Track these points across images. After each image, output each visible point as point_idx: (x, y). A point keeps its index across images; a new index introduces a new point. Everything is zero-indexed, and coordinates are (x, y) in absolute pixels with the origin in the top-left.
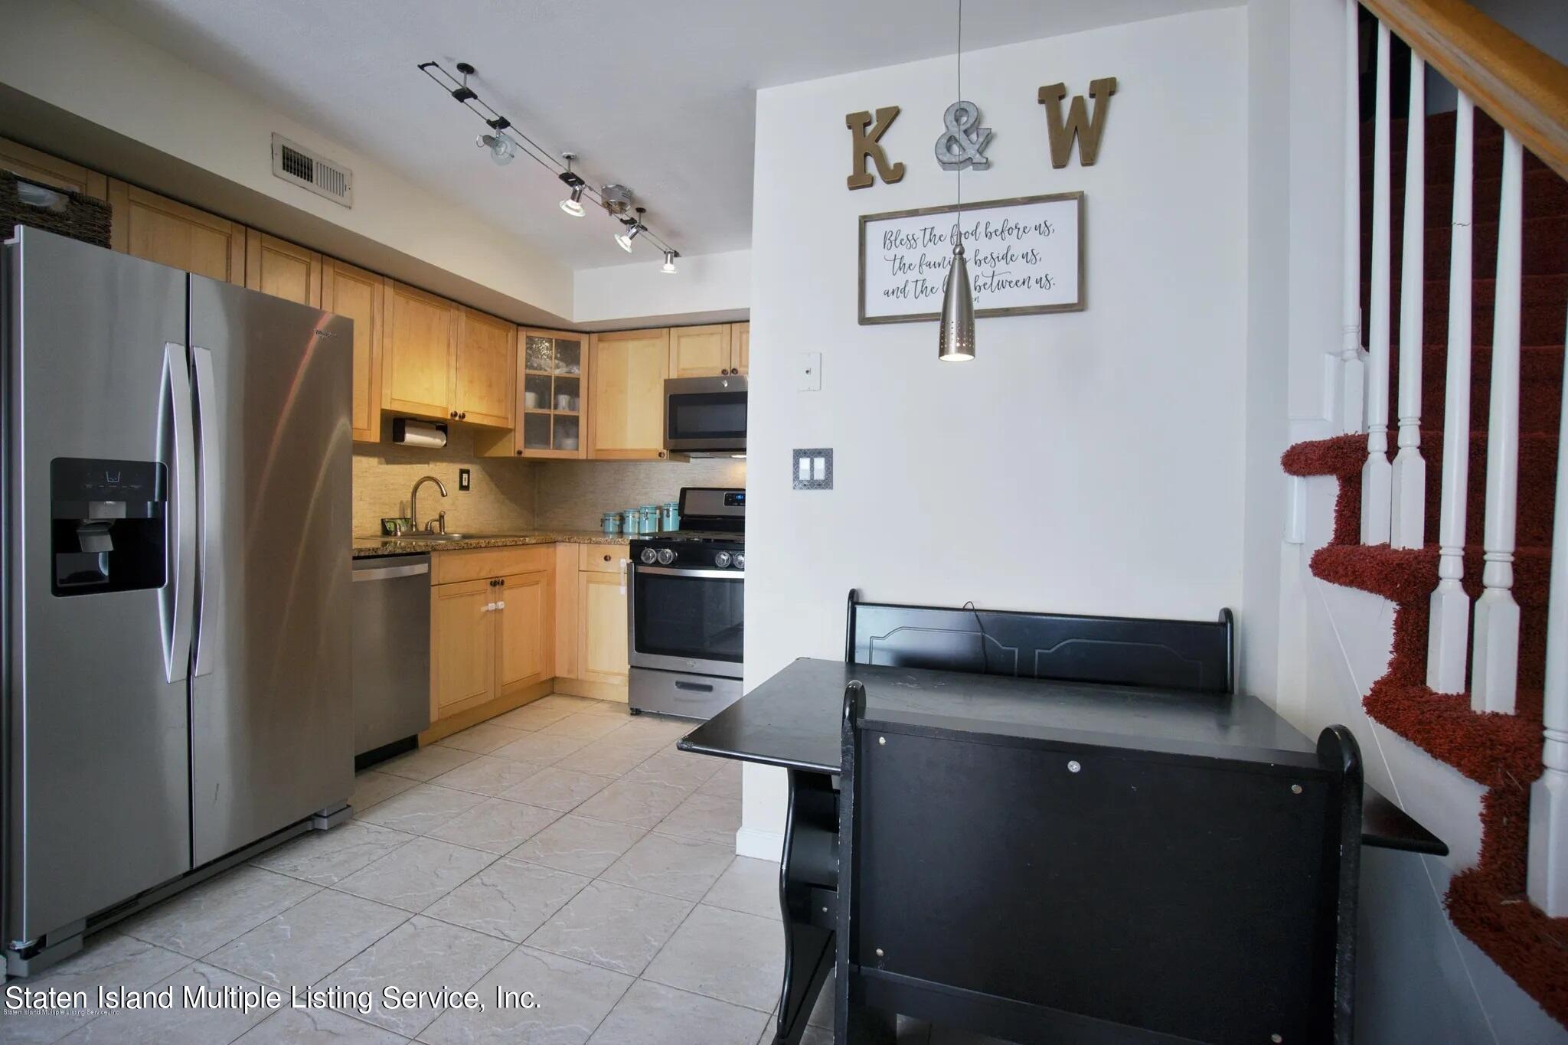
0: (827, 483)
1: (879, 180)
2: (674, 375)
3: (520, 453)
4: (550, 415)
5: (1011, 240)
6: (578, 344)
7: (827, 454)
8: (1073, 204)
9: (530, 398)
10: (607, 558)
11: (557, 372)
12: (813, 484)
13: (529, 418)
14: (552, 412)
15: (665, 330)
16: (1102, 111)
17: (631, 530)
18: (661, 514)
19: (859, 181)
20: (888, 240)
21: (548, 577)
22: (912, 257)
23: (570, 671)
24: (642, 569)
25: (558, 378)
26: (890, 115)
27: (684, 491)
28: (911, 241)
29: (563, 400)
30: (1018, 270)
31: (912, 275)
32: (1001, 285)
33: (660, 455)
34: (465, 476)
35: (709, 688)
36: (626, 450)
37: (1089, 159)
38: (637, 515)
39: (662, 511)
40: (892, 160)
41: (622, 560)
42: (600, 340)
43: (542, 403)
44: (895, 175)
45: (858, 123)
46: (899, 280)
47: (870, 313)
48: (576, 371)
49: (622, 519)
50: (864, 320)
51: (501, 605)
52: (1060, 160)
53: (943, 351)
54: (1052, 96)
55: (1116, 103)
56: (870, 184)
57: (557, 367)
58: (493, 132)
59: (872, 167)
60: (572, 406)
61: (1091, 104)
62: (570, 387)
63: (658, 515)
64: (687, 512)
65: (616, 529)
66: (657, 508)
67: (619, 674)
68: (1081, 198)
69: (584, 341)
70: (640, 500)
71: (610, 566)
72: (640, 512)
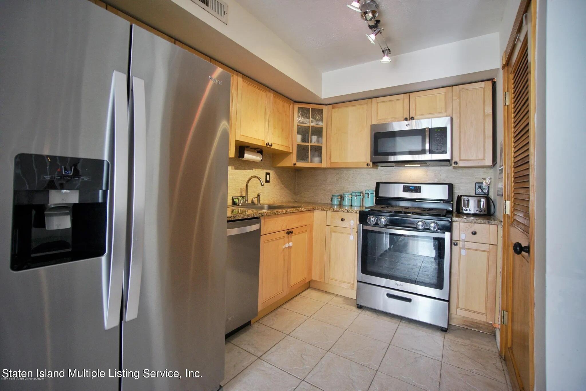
2: (374, 123)
3: (295, 164)
4: (309, 145)
6: (322, 111)
9: (299, 137)
10: (342, 220)
11: (312, 124)
13: (299, 146)
14: (310, 144)
15: (370, 99)
18: (364, 196)
21: (309, 228)
23: (320, 278)
25: (312, 127)
27: (378, 184)
29: (314, 138)
33: (367, 165)
34: (268, 176)
35: (409, 300)
36: (348, 163)
38: (350, 196)
42: (333, 108)
43: (303, 140)
48: (320, 124)
49: (342, 198)
51: (291, 244)
57: (312, 122)
60: (318, 141)
62: (318, 132)
63: (362, 197)
64: (381, 195)
65: (338, 203)
66: (362, 193)
69: (324, 108)
70: (351, 189)
71: (345, 224)
72: (351, 194)
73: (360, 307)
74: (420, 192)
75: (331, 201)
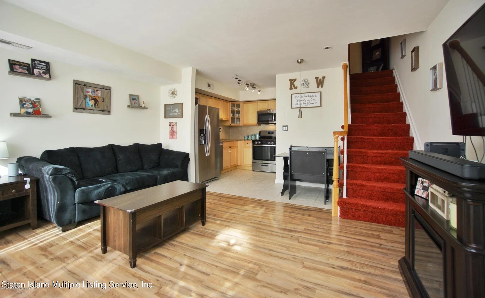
0: (287, 130)
1: (294, 88)
2: (258, 110)
3: (230, 125)
4: (235, 118)
5: (312, 97)
6: (240, 104)
7: (287, 126)
8: (320, 93)
9: (232, 114)
10: (247, 144)
11: (236, 110)
12: (285, 130)
13: (232, 118)
14: (236, 117)
15: (257, 102)
16: (323, 80)
17: (250, 139)
18: (256, 136)
19: (291, 88)
20: (295, 97)
21: (236, 147)
22: (299, 99)
23: (241, 164)
24: (254, 145)
25: (236, 111)
26: (295, 80)
27: (260, 131)
28: (298, 97)
29: (237, 115)
30: (313, 102)
31: (299, 102)
32: (310, 104)
33: (256, 125)
34: (220, 129)
35: (267, 166)
36: (249, 124)
37: (322, 87)
38: (251, 136)
39: (256, 135)
40: (296, 86)
41: (251, 144)
42: (244, 103)
43: (233, 116)
44: (296, 88)
45: (291, 80)
46: (297, 103)
47: (293, 107)
48: (239, 109)
49: (248, 137)
50: (292, 108)
51: (231, 151)
52: (318, 87)
53: (299, 118)
54: (317, 78)
55: (325, 80)
56: (293, 89)
57: (236, 109)
58: (239, 82)
59: (293, 87)
60: (239, 116)
61: (322, 79)
62: (239, 112)
63: (255, 136)
64: (261, 135)
65: (247, 139)
66: (255, 135)
67: (250, 164)
68: (321, 92)
69: (241, 103)
70: (251, 133)
71: (248, 145)
72: (251, 135)
73: (253, 171)
74: (273, 134)
75: (244, 138)
